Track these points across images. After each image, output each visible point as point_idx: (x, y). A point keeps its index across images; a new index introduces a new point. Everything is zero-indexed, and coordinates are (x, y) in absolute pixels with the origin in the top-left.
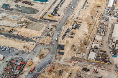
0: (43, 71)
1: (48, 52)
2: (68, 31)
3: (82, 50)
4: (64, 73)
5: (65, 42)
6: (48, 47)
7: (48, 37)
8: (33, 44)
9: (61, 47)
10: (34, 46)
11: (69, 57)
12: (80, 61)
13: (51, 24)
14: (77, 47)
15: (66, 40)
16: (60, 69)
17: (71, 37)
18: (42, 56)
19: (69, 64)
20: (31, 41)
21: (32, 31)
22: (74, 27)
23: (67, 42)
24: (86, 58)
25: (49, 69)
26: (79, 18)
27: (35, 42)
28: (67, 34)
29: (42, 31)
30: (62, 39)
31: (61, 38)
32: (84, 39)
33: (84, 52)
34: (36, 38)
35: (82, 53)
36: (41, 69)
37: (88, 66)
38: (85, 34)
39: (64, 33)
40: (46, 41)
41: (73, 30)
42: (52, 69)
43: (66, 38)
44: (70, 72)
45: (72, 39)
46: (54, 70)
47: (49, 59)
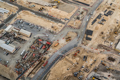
0: (68, 54)
1: (75, 36)
2: (99, 17)
3: (110, 38)
4: (89, 59)
5: (94, 27)
6: (76, 30)
7: (77, 21)
8: (61, 25)
9: (90, 33)
10: (61, 28)
11: (96, 44)
12: (106, 49)
13: (82, 8)
14: (106, 35)
15: (95, 26)
16: (85, 54)
17: (101, 24)
18: (68, 39)
19: (95, 51)
20: (60, 22)
21: (62, 12)
22: (106, 13)
23: (97, 28)
24: (113, 48)
25: (73, 53)
26: (113, 5)
27: (64, 23)
28: (98, 20)
29: (72, 13)
30: (92, 25)
31: (90, 23)
32: (114, 28)
33: (113, 41)
34: (65, 19)
35: (110, 42)
36: (66, 51)
37: (115, 56)
38: (117, 23)
39: (94, 19)
40: (74, 24)
41: (104, 16)
42: (77, 54)
43: (96, 23)
44: (95, 59)
45: (101, 26)
46: (79, 54)
47: (75, 43)
